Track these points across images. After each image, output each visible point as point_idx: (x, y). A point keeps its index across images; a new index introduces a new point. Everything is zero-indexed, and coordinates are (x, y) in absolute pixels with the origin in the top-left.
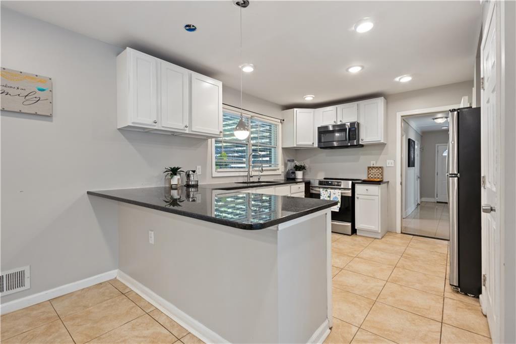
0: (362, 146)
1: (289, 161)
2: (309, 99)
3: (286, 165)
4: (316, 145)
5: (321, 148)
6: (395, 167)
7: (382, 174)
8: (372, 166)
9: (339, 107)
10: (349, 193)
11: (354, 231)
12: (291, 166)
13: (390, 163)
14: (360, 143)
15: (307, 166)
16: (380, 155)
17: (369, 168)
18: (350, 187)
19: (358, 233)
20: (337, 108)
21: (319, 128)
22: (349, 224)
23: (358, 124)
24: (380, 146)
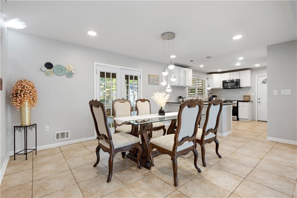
0: (241, 88)
1: (210, 94)
2: (219, 71)
3: (209, 95)
4: (222, 87)
5: (224, 89)
6: (255, 96)
7: (250, 98)
8: (245, 95)
9: (232, 73)
10: (236, 105)
11: (238, 119)
12: (211, 95)
13: (253, 94)
14: (240, 87)
15: (217, 95)
16: (249, 91)
17: (244, 96)
18: (236, 103)
19: (239, 120)
20: (230, 74)
21: (223, 81)
22: (236, 117)
23: (240, 80)
24: (249, 88)
